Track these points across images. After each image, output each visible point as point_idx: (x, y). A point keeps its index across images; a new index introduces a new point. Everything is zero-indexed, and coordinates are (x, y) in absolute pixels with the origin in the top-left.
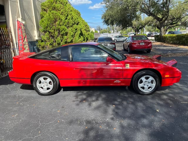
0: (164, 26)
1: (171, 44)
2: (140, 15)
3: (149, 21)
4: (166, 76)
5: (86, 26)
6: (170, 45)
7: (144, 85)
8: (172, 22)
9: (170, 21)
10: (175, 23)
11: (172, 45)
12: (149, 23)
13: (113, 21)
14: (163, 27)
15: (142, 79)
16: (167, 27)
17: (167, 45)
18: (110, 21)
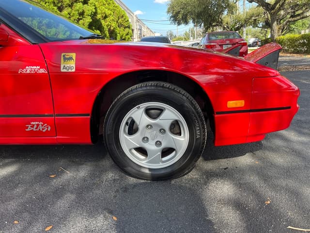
0: (277, 20)
1: (290, 53)
2: (235, 3)
3: (253, 14)
4: (231, 104)
5: (123, 17)
6: (289, 55)
7: (145, 139)
8: (294, 12)
9: (290, 10)
10: (299, 15)
11: (292, 55)
12: (253, 18)
13: (187, 15)
14: (276, 22)
15: (133, 116)
16: (285, 23)
17: (283, 55)
18: (180, 16)
